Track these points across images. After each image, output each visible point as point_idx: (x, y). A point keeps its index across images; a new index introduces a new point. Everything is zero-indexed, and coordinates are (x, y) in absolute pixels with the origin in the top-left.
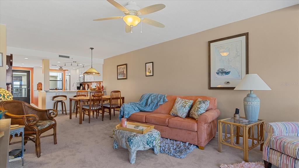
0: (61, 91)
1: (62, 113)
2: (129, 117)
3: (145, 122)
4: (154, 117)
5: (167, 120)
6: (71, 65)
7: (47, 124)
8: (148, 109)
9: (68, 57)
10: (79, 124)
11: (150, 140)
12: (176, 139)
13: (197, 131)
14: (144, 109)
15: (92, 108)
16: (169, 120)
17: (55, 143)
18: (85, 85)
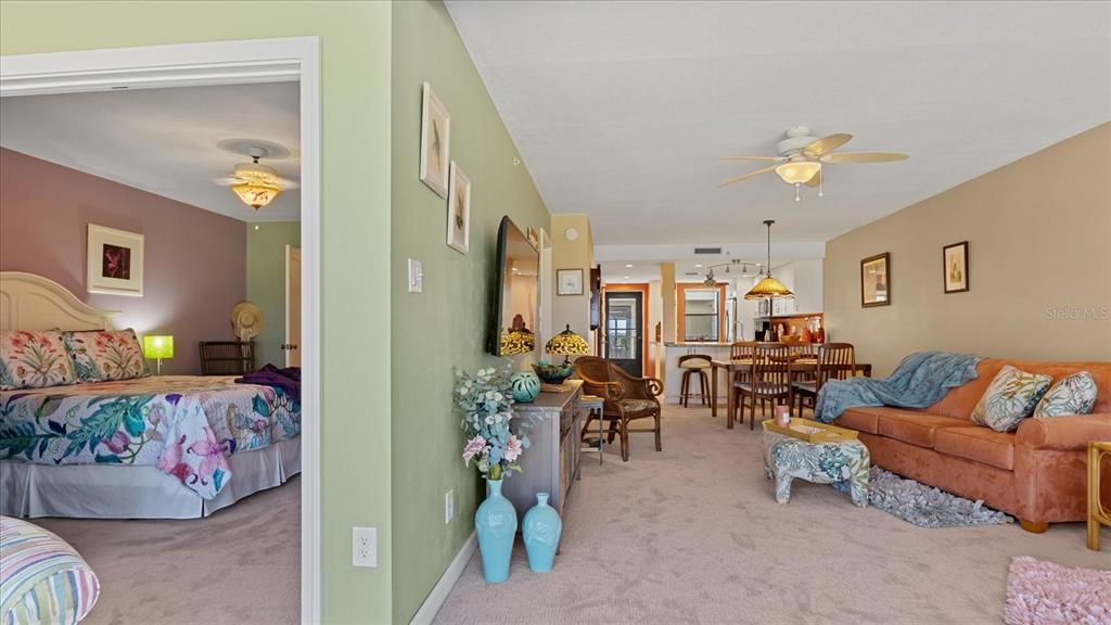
0: (715, 343)
1: (700, 402)
2: (839, 417)
3: (876, 432)
4: (902, 420)
5: (932, 430)
6: (728, 271)
7: (641, 405)
8: (907, 400)
9: (718, 251)
10: (725, 428)
11: (830, 460)
12: (957, 491)
13: (1012, 471)
14: (896, 400)
15: (760, 391)
16: (938, 431)
17: (659, 448)
18: (777, 325)
